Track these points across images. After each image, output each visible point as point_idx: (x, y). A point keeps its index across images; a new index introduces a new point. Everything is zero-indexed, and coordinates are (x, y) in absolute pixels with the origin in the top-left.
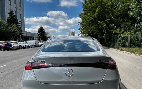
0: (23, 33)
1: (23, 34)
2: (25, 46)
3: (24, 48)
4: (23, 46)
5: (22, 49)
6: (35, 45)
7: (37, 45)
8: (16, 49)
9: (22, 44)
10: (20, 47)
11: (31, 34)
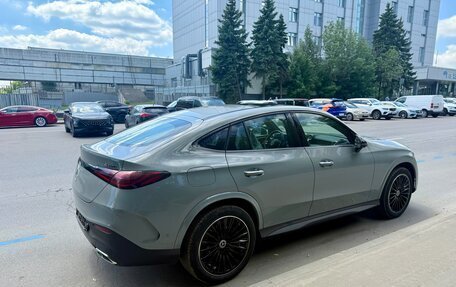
0: (413, 71)
1: (415, 73)
2: (389, 112)
3: (388, 117)
4: (382, 112)
5: (379, 119)
6: (429, 109)
7: (435, 110)
8: (362, 120)
9: (384, 106)
10: (376, 115)
11: (445, 73)
